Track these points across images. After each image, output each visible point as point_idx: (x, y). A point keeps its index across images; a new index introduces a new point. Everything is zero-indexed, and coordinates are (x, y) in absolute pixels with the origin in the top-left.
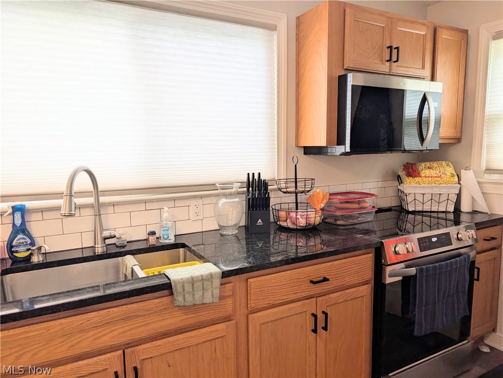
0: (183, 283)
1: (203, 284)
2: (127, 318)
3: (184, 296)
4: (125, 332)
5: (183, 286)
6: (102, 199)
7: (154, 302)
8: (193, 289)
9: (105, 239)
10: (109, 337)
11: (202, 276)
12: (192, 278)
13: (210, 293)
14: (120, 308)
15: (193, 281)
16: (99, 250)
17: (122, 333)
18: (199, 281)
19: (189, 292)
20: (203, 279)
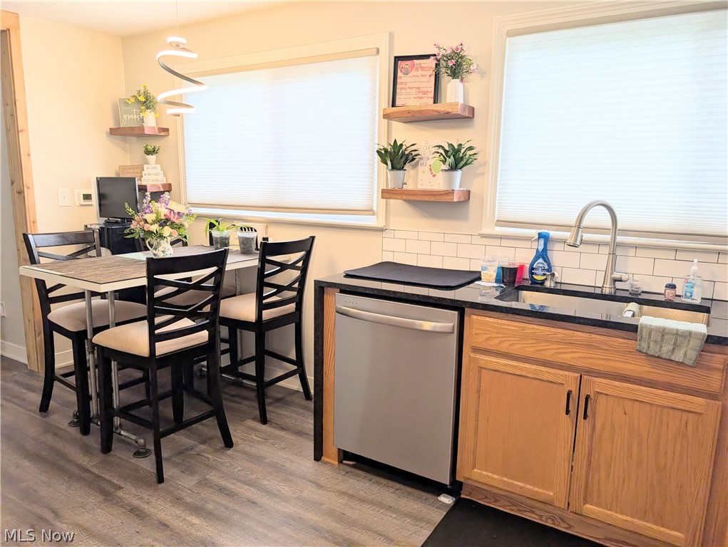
0: (651, 330)
1: (676, 339)
2: (588, 346)
3: (649, 343)
4: (584, 358)
5: (650, 333)
6: (620, 239)
7: (617, 341)
8: (662, 340)
9: (615, 280)
10: (569, 357)
11: (677, 330)
12: (664, 329)
13: (682, 352)
14: (584, 335)
15: (663, 332)
16: (607, 291)
17: (581, 358)
18: (673, 335)
19: (656, 342)
20: (677, 334)
